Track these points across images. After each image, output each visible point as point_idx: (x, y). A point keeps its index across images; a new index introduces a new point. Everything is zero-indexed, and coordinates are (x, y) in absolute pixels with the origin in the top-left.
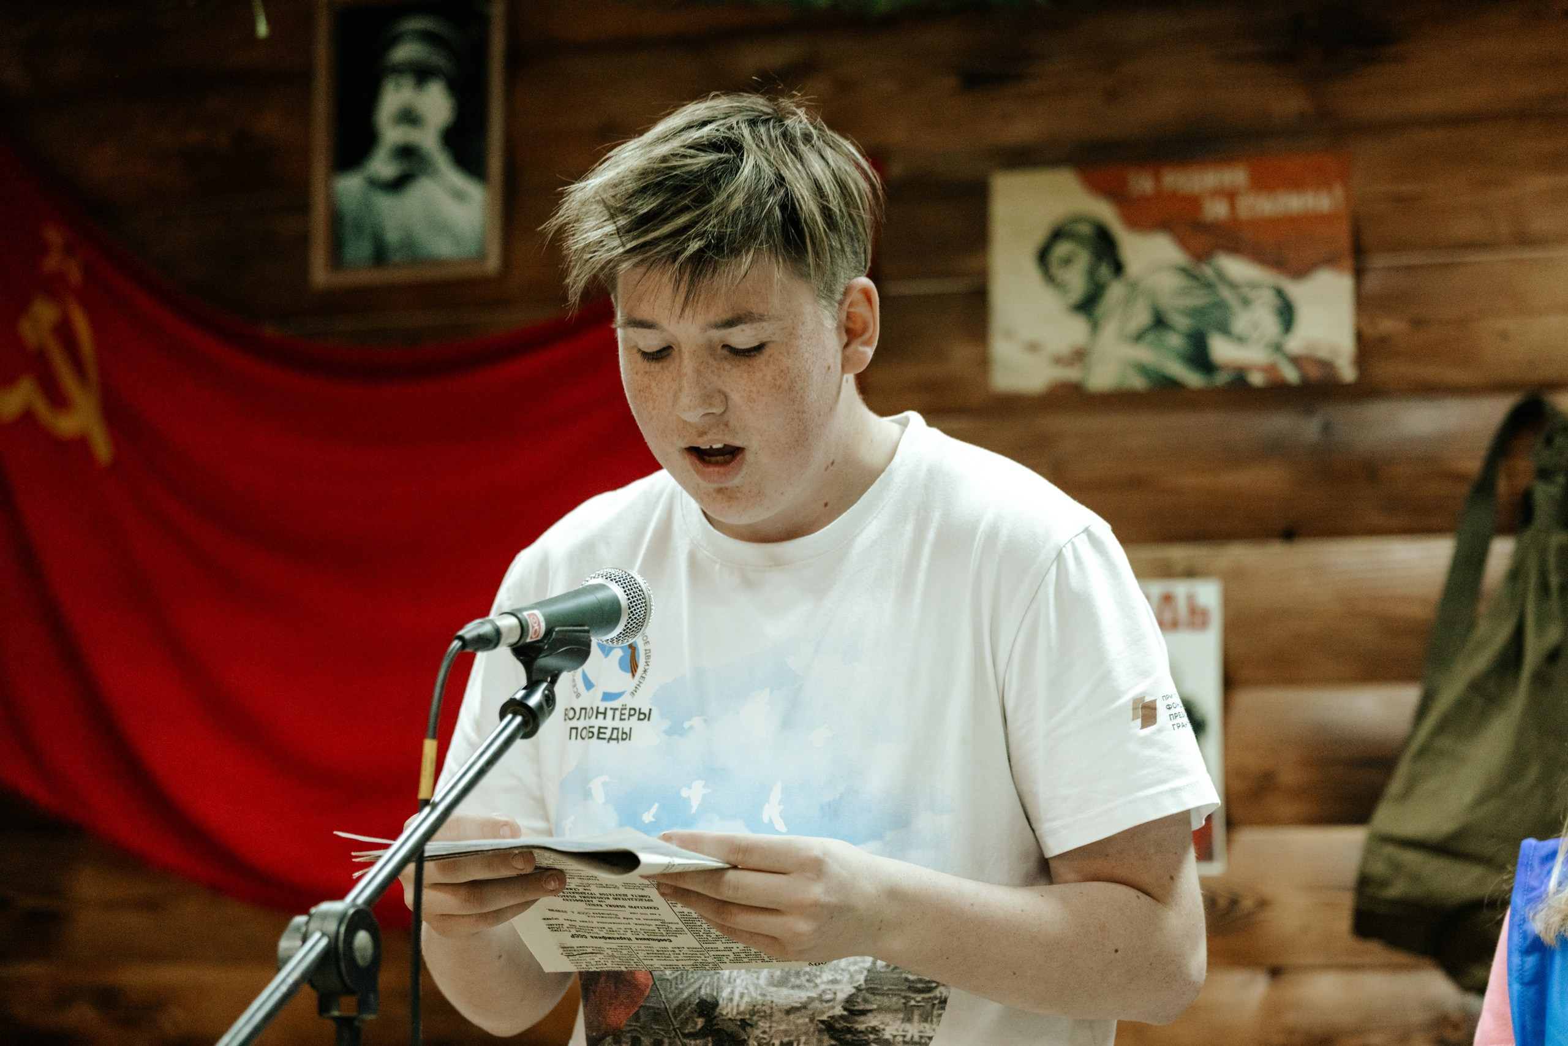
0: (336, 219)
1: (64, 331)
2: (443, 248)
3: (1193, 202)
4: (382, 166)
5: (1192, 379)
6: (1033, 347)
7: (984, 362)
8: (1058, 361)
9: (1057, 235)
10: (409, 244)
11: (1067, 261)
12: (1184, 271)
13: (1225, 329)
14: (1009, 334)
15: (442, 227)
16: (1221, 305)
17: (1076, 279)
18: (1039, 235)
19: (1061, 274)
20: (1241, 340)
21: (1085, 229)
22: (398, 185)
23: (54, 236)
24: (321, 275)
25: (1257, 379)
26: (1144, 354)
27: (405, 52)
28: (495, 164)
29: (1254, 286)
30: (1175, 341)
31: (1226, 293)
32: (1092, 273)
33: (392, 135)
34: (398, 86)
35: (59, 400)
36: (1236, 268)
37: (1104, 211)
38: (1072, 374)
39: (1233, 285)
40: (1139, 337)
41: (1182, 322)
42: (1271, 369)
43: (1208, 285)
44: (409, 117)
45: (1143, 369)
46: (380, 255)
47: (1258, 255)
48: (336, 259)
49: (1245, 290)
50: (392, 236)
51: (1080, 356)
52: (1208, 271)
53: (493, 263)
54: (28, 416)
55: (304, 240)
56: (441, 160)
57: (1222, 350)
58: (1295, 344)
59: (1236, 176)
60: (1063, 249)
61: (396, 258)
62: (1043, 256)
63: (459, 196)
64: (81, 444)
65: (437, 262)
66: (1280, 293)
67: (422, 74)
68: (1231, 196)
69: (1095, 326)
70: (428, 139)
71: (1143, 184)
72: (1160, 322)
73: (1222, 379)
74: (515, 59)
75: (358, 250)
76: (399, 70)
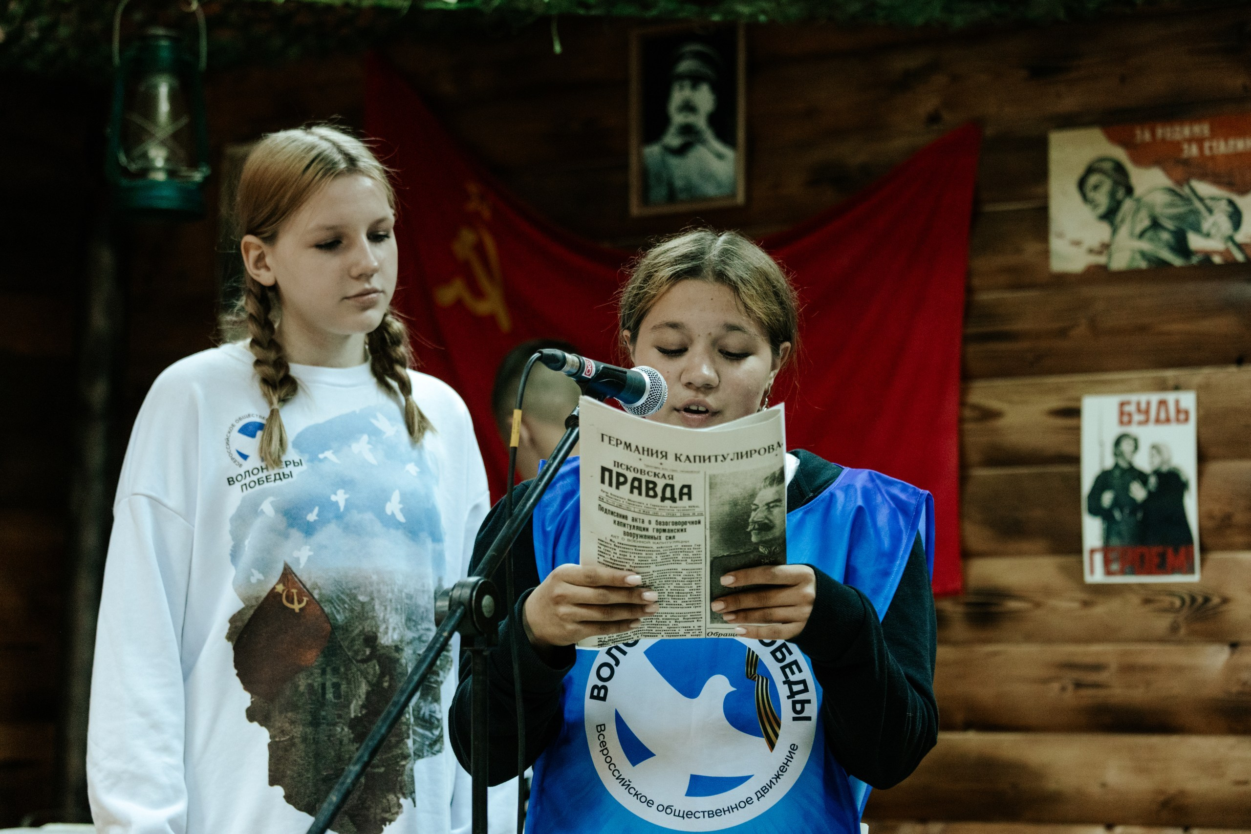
0: (645, 173)
1: (479, 248)
2: (710, 190)
3: (1177, 146)
4: (672, 139)
5: (1177, 261)
6: (1077, 243)
7: (1046, 253)
8: (1091, 251)
9: (1090, 170)
10: (690, 188)
11: (1096, 187)
12: (1171, 191)
14: (1061, 235)
15: (709, 176)
16: (1195, 212)
17: (1102, 199)
18: (1080, 171)
19: (1091, 195)
20: (1208, 235)
21: (1107, 166)
22: (681, 151)
23: (473, 188)
24: (635, 209)
25: (1217, 259)
26: (1145, 245)
27: (686, 66)
28: (741, 135)
29: (1213, 198)
30: (1165, 236)
31: (1198, 205)
32: (1112, 194)
33: (678, 119)
34: (682, 88)
35: (478, 293)
36: (1204, 188)
37: (1120, 154)
38: (1102, 260)
39: (1201, 199)
40: (1142, 235)
41: (1170, 225)
42: (1226, 253)
43: (1187, 200)
44: (689, 107)
45: (1143, 254)
46: (672, 195)
47: (1216, 179)
48: (645, 199)
49: (1209, 202)
50: (679, 183)
51: (1106, 247)
52: (1186, 191)
53: (740, 198)
54: (459, 303)
55: (625, 188)
56: (709, 135)
57: (1195, 242)
58: (1240, 237)
59: (1202, 129)
60: (1093, 179)
61: (682, 196)
62: (1082, 184)
63: (720, 156)
64: (491, 319)
65: (706, 199)
66: (1231, 203)
67: (695, 80)
68: (1200, 141)
69: (1115, 230)
70: (700, 121)
71: (1144, 135)
72: (1156, 225)
73: (1195, 260)
74: (752, 69)
75: (659, 193)
76: (681, 77)
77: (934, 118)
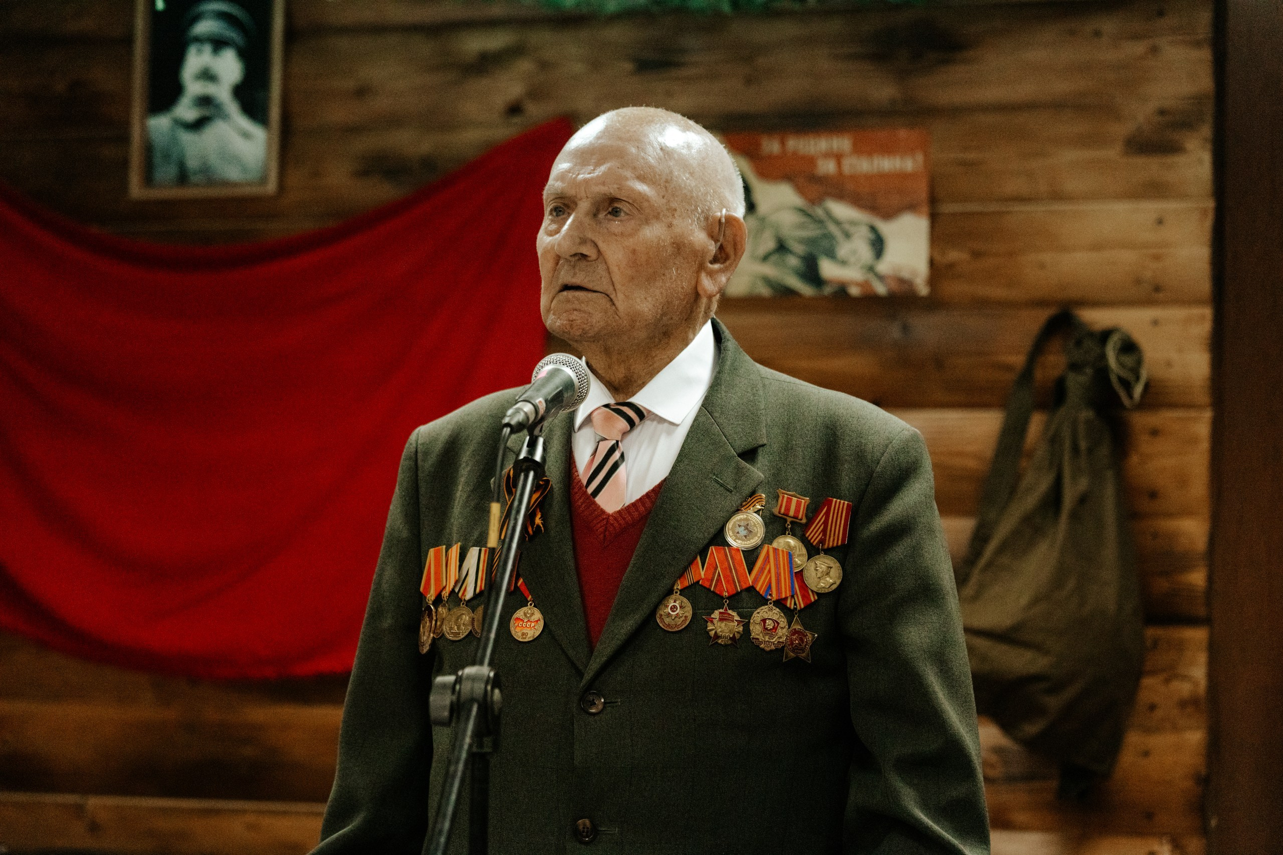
0: (149, 149)
2: (233, 174)
3: (811, 161)
4: (186, 110)
5: (806, 290)
10: (206, 170)
12: (801, 211)
13: (831, 254)
15: (235, 159)
16: (829, 237)
20: (844, 263)
22: (198, 125)
24: (136, 190)
25: (854, 291)
26: (769, 270)
27: (205, 27)
28: (275, 113)
29: (853, 223)
30: (793, 261)
31: (833, 228)
33: (193, 88)
34: (200, 51)
36: (841, 210)
39: (838, 223)
40: (765, 258)
41: (800, 249)
42: (865, 284)
43: (820, 222)
44: (207, 75)
45: (767, 281)
46: (183, 177)
47: (857, 200)
48: (148, 179)
49: (847, 227)
50: (192, 163)
52: (819, 212)
53: (271, 187)
55: (124, 164)
56: (232, 107)
57: (828, 269)
58: (883, 267)
59: (842, 143)
61: (194, 179)
63: (246, 135)
65: (226, 183)
66: (873, 229)
67: (218, 44)
68: (838, 157)
70: (223, 93)
71: (771, 146)
72: (782, 248)
73: (827, 290)
74: (291, 35)
75: (165, 172)
76: (198, 40)
77: (514, 109)
